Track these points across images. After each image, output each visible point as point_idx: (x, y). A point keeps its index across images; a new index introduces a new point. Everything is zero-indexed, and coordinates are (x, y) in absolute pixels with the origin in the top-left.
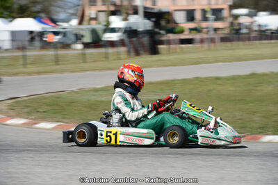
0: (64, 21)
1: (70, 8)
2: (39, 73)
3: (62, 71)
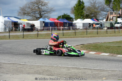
0: (101, 20)
1: (103, 16)
2: (91, 37)
3: (99, 37)
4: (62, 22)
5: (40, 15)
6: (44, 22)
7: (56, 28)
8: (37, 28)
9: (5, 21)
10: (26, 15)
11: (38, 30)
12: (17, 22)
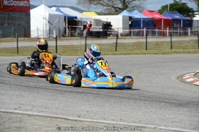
4: (170, 18)
5: (124, 3)
6: (130, 18)
7: (157, 30)
8: (116, 30)
9: (51, 16)
10: (95, 3)
11: (117, 36)
12: (76, 18)
